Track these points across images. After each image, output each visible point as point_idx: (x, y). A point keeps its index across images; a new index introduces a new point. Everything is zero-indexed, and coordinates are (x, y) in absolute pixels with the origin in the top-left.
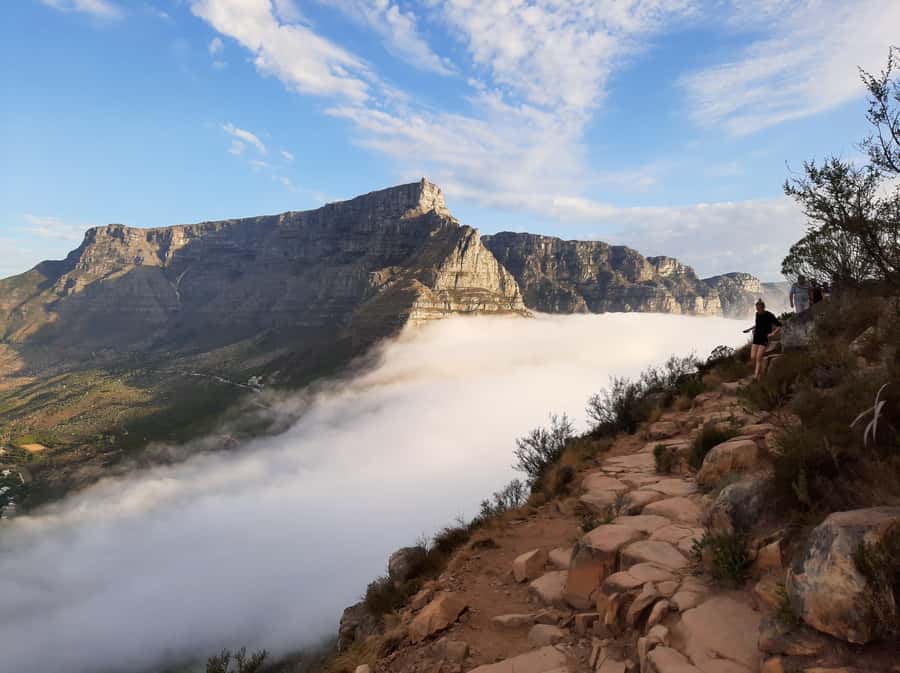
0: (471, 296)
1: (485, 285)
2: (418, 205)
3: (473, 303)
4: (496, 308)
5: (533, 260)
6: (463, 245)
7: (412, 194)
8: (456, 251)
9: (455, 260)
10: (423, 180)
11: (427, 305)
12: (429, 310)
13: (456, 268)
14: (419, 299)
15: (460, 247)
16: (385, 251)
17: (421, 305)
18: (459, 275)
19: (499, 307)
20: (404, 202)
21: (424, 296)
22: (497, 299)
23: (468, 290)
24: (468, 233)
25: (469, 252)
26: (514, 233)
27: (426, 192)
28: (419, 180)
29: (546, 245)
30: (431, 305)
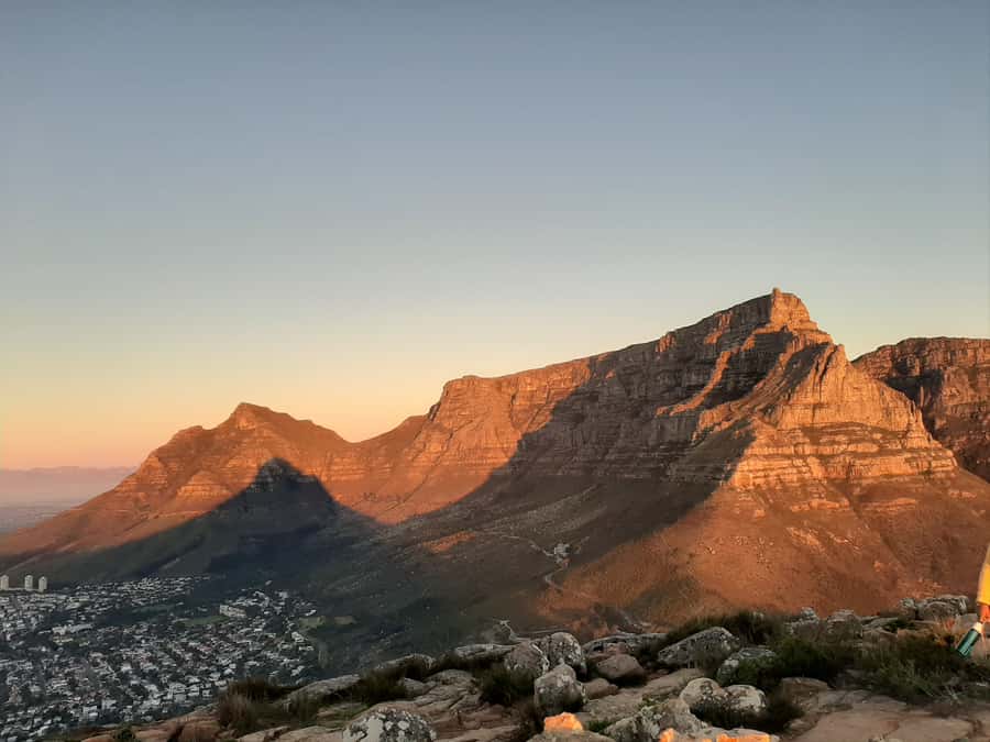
0: (836, 434)
1: (857, 417)
2: (769, 321)
3: (839, 443)
4: (875, 449)
5: (955, 373)
6: (821, 368)
7: (763, 310)
8: (811, 376)
9: (809, 388)
10: (775, 291)
11: (766, 451)
12: (767, 457)
13: (811, 400)
14: (754, 444)
15: (817, 369)
16: (726, 383)
17: (757, 451)
18: (817, 406)
19: (880, 446)
20: (754, 320)
21: (761, 439)
22: (878, 436)
23: (831, 427)
24: (828, 352)
25: (829, 377)
26: (925, 339)
27: (780, 306)
28: (770, 292)
29: (975, 350)
30: (771, 451)
